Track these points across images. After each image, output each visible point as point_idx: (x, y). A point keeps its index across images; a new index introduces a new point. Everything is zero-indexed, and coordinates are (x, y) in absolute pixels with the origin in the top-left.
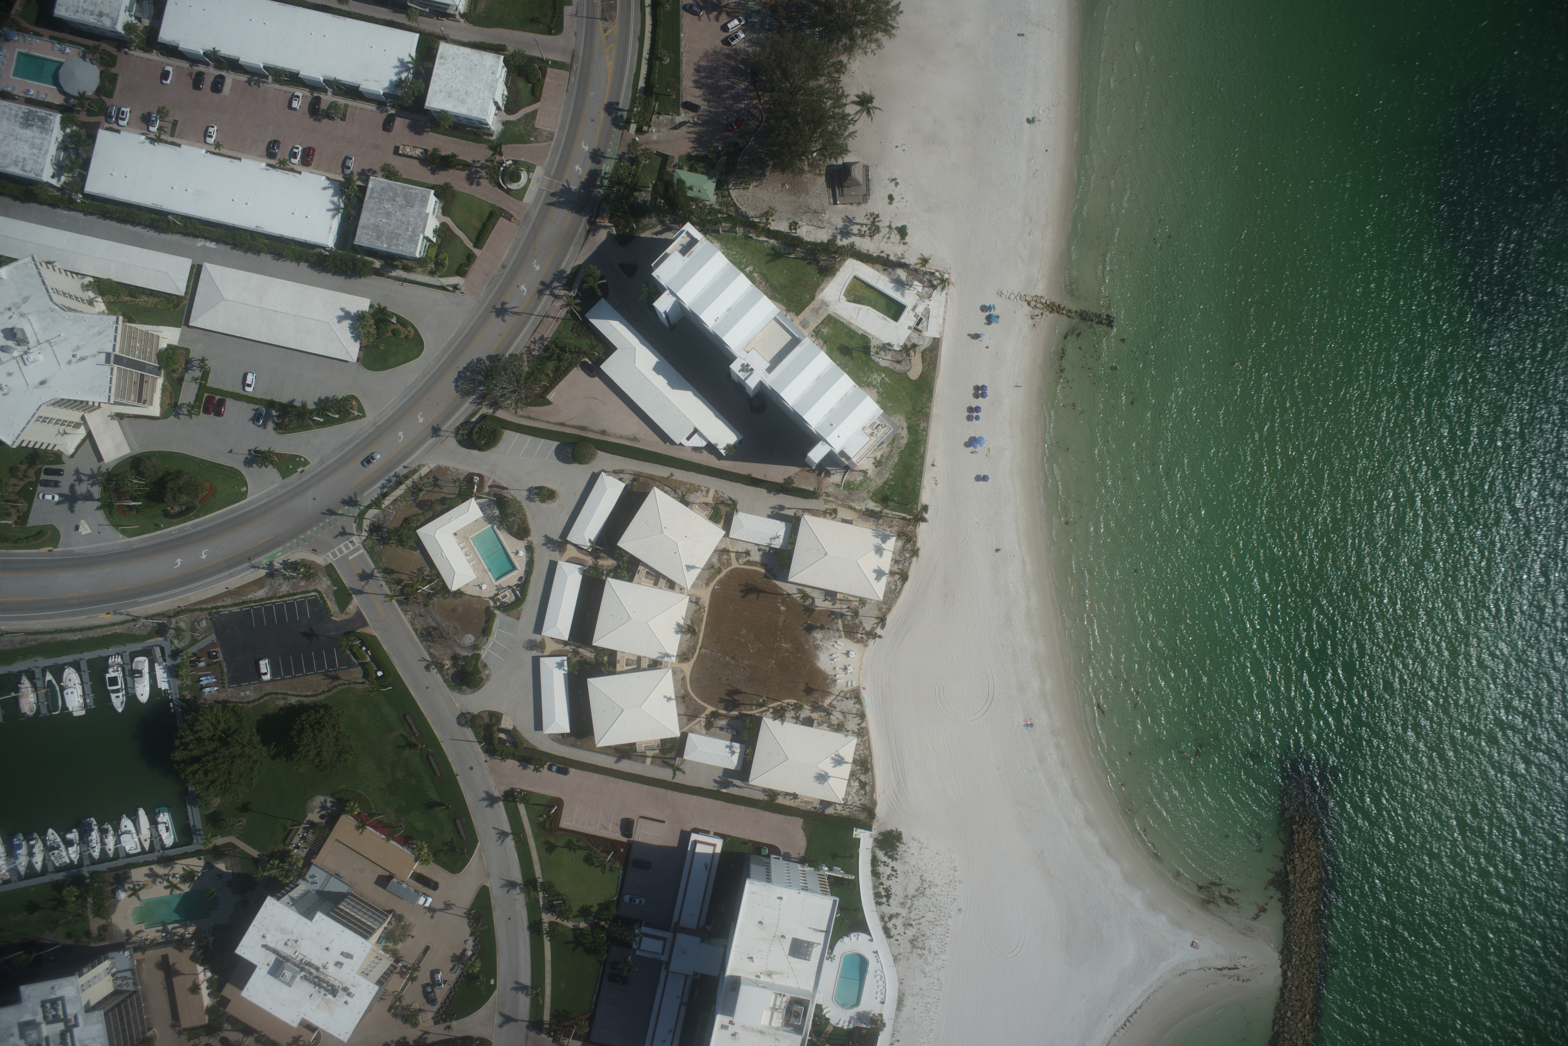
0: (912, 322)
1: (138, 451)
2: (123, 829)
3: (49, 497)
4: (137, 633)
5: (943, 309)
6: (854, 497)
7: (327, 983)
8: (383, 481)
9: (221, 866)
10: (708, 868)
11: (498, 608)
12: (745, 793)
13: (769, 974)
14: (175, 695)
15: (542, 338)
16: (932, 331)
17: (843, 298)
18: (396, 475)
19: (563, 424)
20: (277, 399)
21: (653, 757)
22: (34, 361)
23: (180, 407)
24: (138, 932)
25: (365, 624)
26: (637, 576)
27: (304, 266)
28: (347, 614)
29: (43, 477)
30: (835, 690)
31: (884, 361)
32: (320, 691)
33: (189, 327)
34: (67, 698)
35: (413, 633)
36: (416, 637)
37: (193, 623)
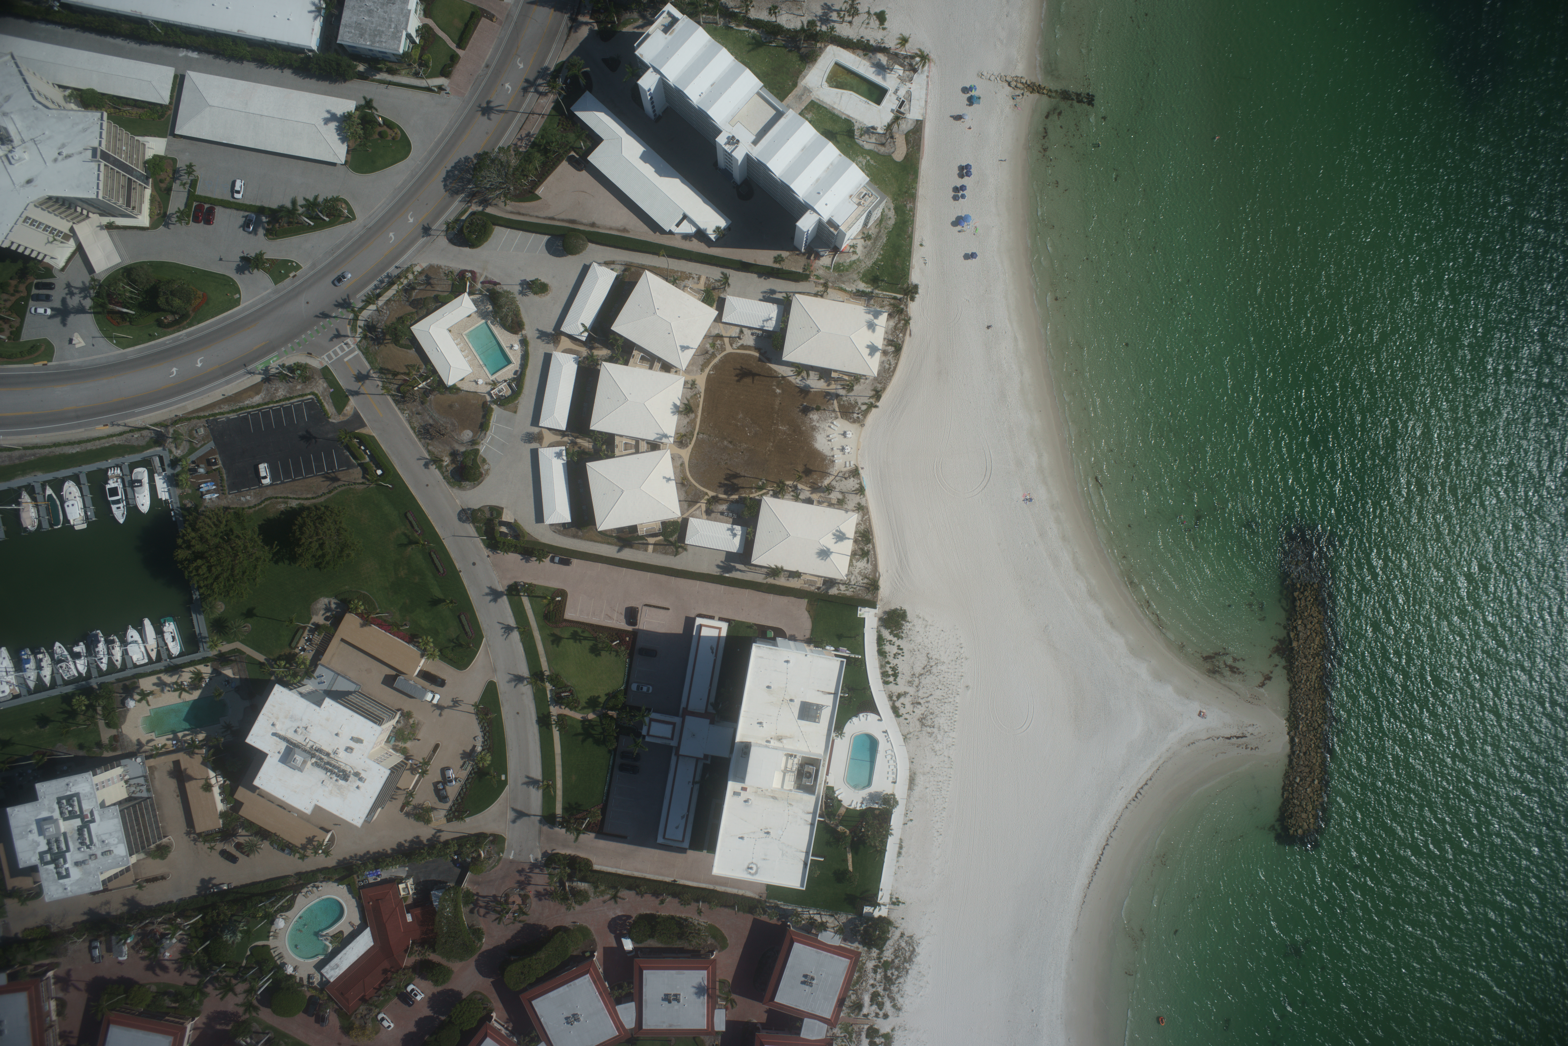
0: (895, 105)
1: (128, 262)
2: (130, 640)
3: (41, 311)
4: (135, 444)
5: (924, 91)
6: (844, 279)
7: (338, 768)
8: (376, 282)
9: (228, 672)
10: (714, 651)
11: (495, 402)
12: (749, 576)
13: (780, 739)
14: (175, 504)
15: (528, 135)
16: (914, 113)
17: (825, 85)
18: (388, 276)
19: (552, 219)
20: (267, 204)
21: (655, 544)
22: (20, 159)
23: (170, 217)
24: (149, 742)
25: (363, 425)
26: (631, 360)
27: (288, 72)
28: (345, 415)
29: (34, 291)
30: (834, 471)
31: (868, 143)
32: (320, 493)
33: (175, 136)
34: (67, 509)
35: (411, 432)
36: (414, 435)
37: (191, 431)
